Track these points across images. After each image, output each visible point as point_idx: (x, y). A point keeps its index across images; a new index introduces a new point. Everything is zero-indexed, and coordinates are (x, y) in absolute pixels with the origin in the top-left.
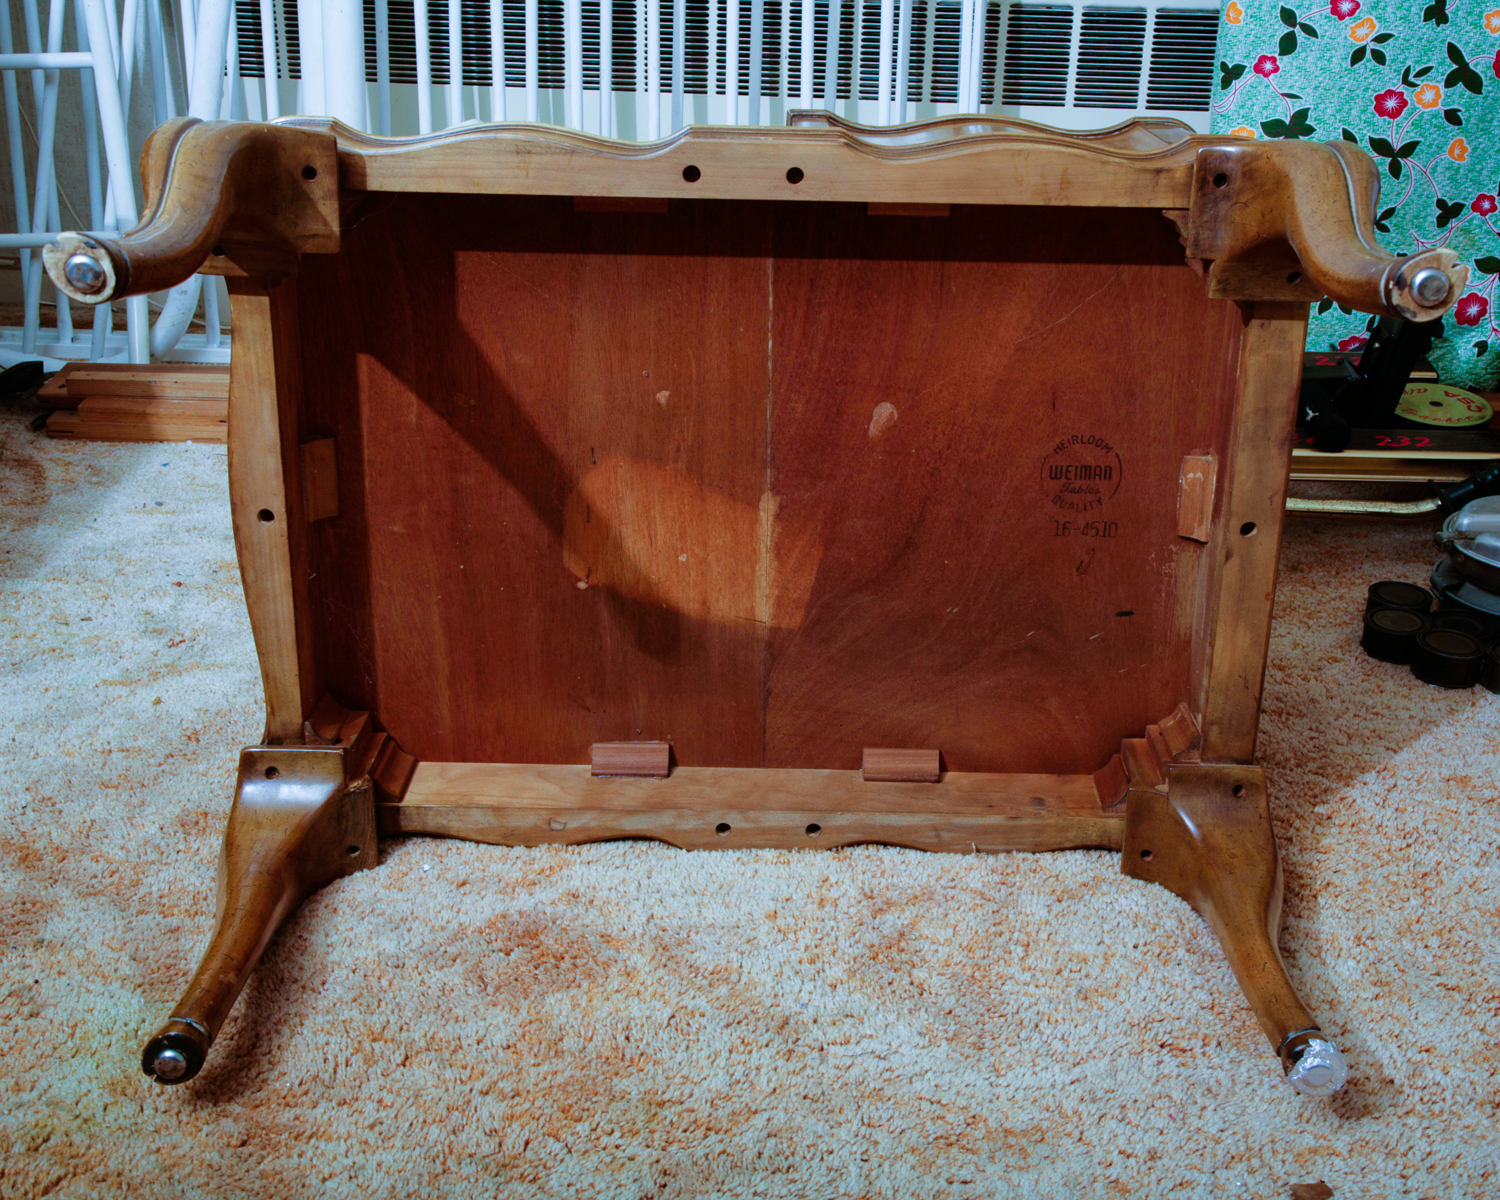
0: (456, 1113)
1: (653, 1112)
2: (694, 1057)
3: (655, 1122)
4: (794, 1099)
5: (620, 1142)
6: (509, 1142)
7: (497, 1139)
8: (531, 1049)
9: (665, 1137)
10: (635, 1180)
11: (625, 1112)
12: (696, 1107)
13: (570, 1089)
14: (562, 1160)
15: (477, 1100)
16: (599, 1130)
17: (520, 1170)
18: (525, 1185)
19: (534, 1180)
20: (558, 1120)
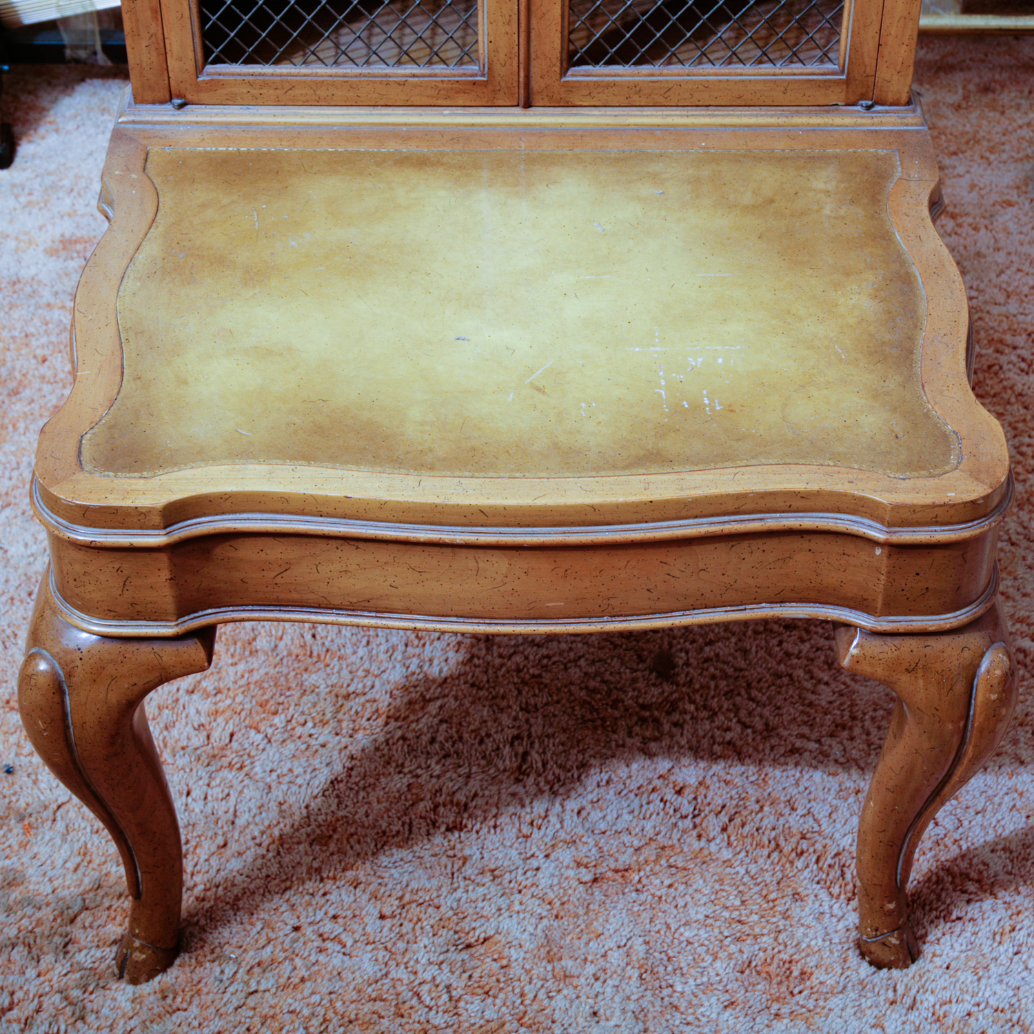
0: (166, 711)
1: (340, 703)
2: (374, 652)
3: (342, 711)
4: (463, 687)
5: (313, 731)
6: (215, 735)
7: (205, 733)
8: (228, 650)
9: (351, 726)
10: (328, 765)
11: (314, 705)
12: (377, 697)
13: (266, 685)
14: (264, 750)
15: (184, 699)
16: (294, 721)
17: (228, 760)
18: (234, 773)
19: (241, 768)
20: (257, 713)
